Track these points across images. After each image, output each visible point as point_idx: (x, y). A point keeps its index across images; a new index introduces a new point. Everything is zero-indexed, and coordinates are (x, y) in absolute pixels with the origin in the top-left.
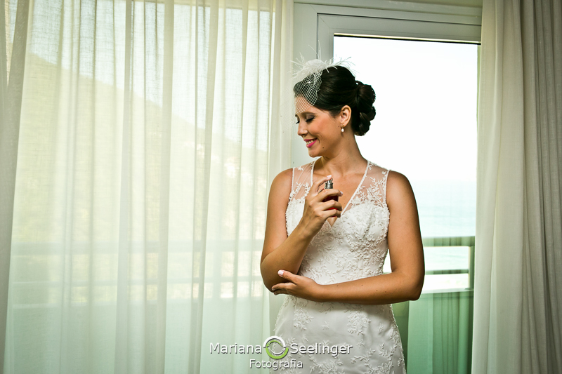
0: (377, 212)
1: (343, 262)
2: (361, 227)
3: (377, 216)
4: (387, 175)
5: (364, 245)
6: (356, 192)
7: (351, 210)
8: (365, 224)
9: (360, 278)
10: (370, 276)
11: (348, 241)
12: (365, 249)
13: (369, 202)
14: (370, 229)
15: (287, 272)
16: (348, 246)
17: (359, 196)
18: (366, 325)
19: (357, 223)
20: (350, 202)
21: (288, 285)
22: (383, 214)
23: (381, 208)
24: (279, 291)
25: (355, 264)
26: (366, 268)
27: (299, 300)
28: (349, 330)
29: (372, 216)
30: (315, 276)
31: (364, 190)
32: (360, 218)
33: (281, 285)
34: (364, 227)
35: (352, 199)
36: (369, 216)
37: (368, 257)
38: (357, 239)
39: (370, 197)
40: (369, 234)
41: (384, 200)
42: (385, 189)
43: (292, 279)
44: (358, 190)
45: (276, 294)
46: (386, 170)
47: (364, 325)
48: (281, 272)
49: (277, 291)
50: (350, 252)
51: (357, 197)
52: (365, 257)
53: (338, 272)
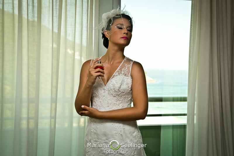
0: (126, 79)
1: (110, 102)
2: (117, 86)
3: (125, 81)
4: (132, 63)
5: (119, 94)
6: (117, 70)
7: (113, 78)
8: (119, 84)
9: (118, 109)
10: (123, 108)
11: (112, 92)
12: (119, 96)
13: (122, 74)
14: (122, 87)
15: (85, 106)
16: (112, 95)
17: (118, 72)
18: (122, 130)
19: (116, 84)
20: (114, 75)
21: (86, 112)
22: (129, 80)
23: (128, 77)
24: (83, 115)
25: (116, 103)
26: (121, 104)
27: (93, 119)
28: (115, 132)
29: (123, 81)
30: (99, 108)
31: (121, 69)
32: (117, 82)
33: (84, 112)
34: (118, 86)
35: (115, 73)
36: (121, 81)
37: (121, 99)
38: (115, 91)
39: (123, 72)
40: (121, 89)
41: (130, 74)
42: (131, 69)
43: (88, 109)
44: (118, 69)
45: (81, 116)
46: (132, 61)
47: (121, 130)
48: (83, 106)
49: (82, 114)
50: (113, 97)
51: (117, 73)
52: (120, 99)
53: (108, 106)
